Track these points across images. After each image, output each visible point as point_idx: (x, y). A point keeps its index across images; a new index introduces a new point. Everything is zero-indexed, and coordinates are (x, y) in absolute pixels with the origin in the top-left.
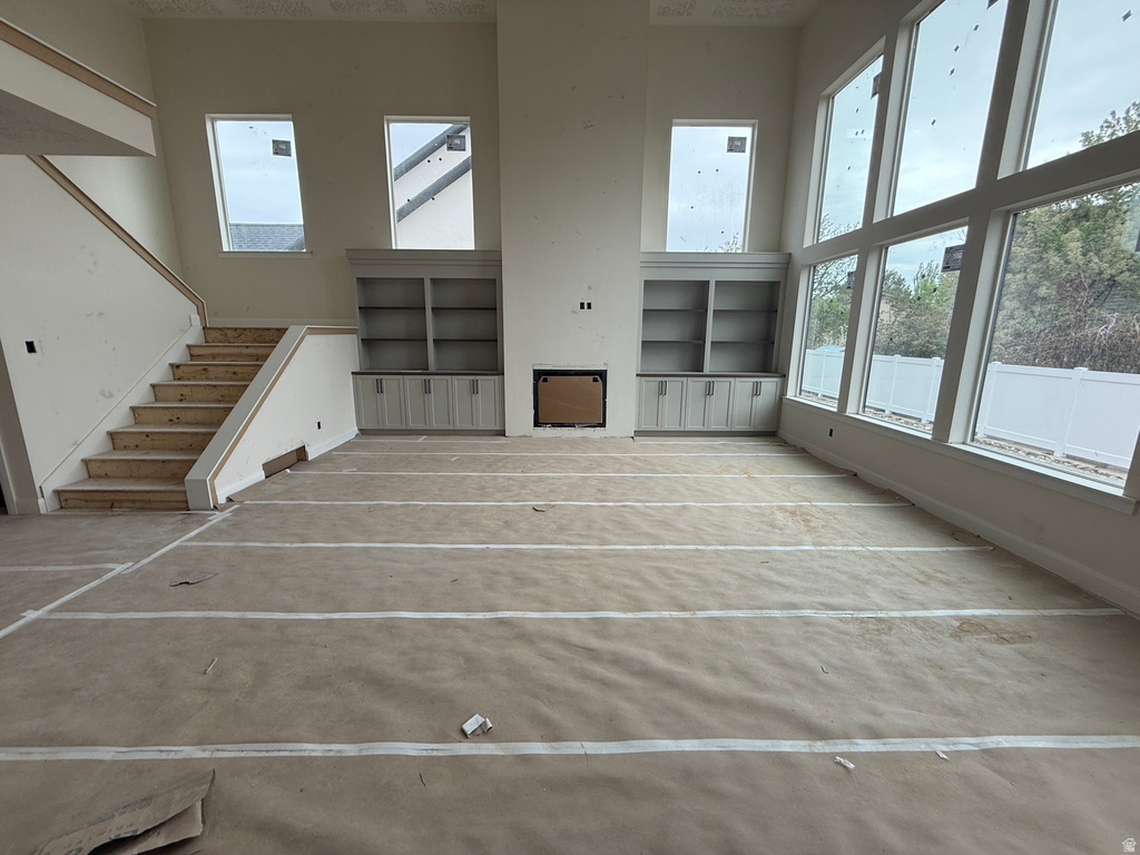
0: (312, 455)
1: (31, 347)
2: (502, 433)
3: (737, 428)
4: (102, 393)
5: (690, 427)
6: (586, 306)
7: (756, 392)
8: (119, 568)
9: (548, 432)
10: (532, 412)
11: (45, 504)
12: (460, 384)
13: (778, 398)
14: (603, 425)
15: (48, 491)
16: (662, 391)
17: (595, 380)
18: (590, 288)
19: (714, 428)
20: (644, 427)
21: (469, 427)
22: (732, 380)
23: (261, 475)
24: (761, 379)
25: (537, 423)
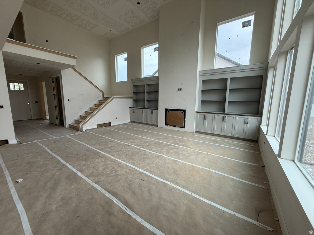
0: (112, 124)
1: (69, 100)
2: (157, 126)
3: (236, 136)
4: (80, 108)
5: (215, 132)
6: (180, 90)
7: (246, 122)
8: (54, 137)
9: (168, 127)
10: (165, 121)
11: (67, 126)
12: (149, 111)
13: (258, 126)
14: (184, 127)
15: (68, 124)
16: (205, 118)
17: (182, 113)
18: (181, 84)
19: (225, 134)
20: (198, 130)
21: (150, 123)
22: (234, 116)
23: (96, 127)
24: (248, 117)
25: (166, 124)
